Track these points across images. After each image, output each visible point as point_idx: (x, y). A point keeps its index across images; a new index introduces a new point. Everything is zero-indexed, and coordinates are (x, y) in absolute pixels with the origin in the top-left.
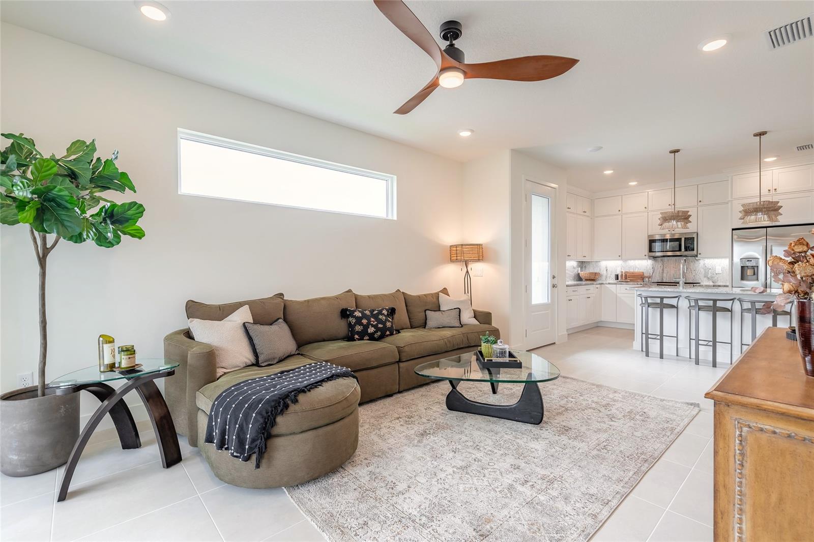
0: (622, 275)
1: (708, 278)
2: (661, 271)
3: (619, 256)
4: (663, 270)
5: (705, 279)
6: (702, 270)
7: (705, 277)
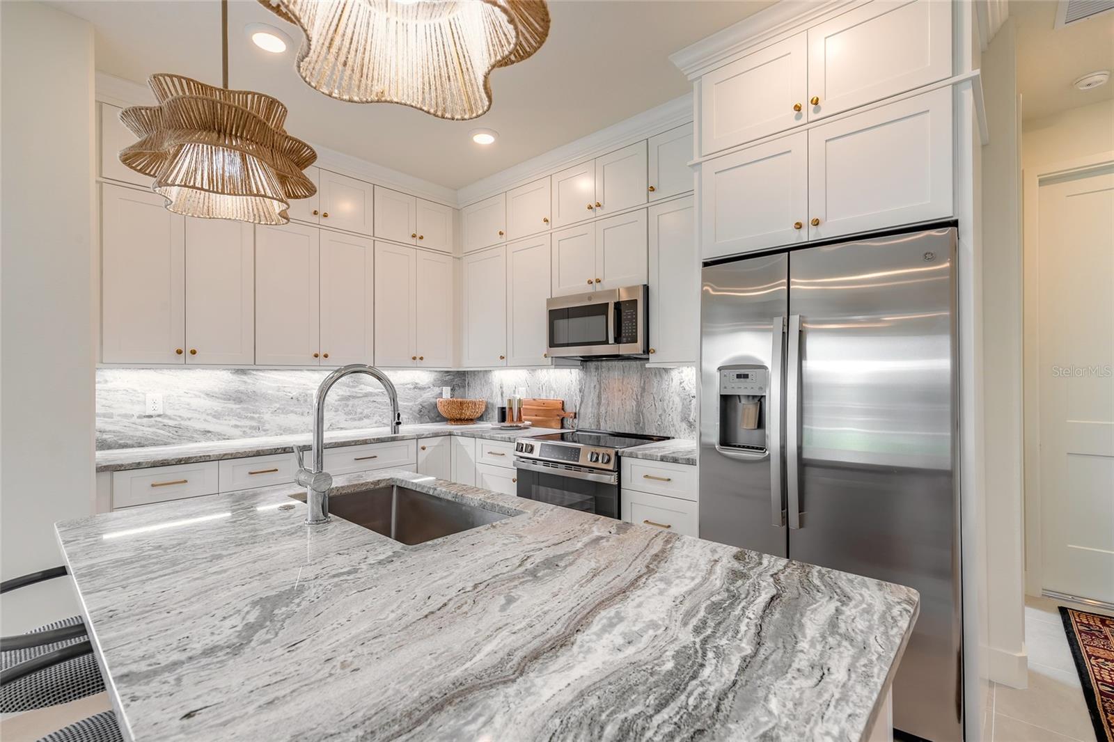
0: (511, 409)
1: (691, 425)
2: (596, 401)
3: (502, 358)
4: (599, 397)
5: (684, 425)
6: (677, 400)
7: (682, 421)
